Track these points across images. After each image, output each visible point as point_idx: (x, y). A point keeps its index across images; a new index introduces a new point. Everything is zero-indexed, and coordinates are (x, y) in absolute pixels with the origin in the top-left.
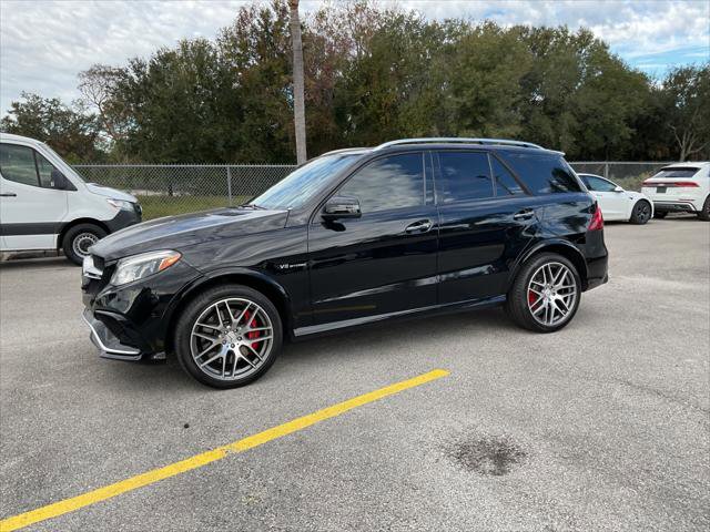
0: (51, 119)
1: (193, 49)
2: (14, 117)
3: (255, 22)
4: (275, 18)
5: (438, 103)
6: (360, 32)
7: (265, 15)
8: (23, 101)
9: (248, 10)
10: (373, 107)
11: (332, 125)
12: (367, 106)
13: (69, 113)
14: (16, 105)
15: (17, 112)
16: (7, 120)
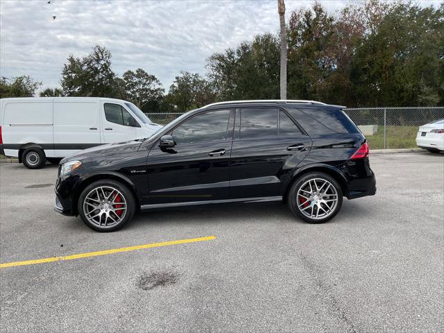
0: (194, 85)
1: (262, 40)
2: (176, 85)
3: (301, 20)
4: (314, 16)
5: (425, 64)
6: (375, 19)
7: (308, 15)
8: (181, 76)
9: (297, 13)
10: (376, 68)
11: (348, 81)
12: (373, 67)
13: (203, 81)
14: (177, 78)
15: (178, 81)
16: (173, 86)
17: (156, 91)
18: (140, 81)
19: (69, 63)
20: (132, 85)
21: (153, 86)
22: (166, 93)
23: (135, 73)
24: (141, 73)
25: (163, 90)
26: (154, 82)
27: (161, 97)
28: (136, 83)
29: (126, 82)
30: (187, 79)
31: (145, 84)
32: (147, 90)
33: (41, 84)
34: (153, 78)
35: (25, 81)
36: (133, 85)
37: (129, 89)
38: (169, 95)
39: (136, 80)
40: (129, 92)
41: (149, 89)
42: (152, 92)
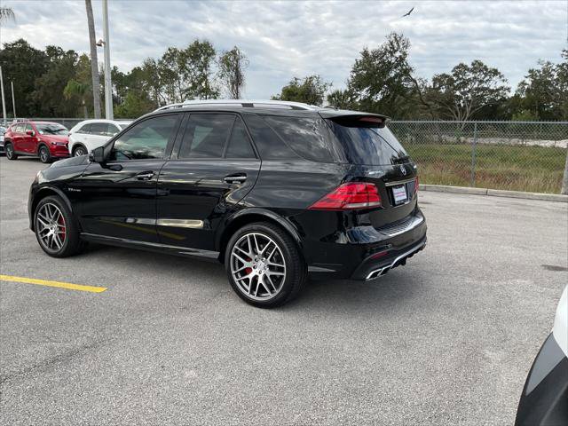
16: (523, 83)
17: (497, 90)
18: (475, 78)
19: (360, 58)
20: (464, 82)
21: (495, 83)
22: (511, 95)
23: (470, 66)
24: (478, 67)
25: (509, 89)
26: (495, 78)
27: (503, 100)
28: (469, 80)
29: (455, 78)
30: (547, 72)
31: (481, 82)
32: (484, 89)
33: (331, 85)
34: (495, 72)
35: (314, 82)
36: (465, 84)
37: (459, 89)
38: (517, 97)
39: (471, 75)
40: (458, 93)
41: (487, 89)
42: (492, 91)
